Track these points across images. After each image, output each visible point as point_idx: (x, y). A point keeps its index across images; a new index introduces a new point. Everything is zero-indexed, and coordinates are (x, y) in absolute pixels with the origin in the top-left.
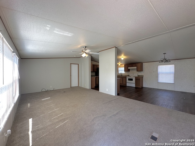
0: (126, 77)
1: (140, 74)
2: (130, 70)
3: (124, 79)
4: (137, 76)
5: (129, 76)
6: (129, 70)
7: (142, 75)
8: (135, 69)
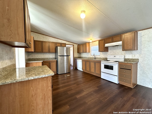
0: (99, 62)
1: (129, 56)
2: (109, 49)
3: (97, 65)
4: (122, 60)
5: (106, 59)
6: (106, 49)
7: (135, 59)
8: (118, 46)
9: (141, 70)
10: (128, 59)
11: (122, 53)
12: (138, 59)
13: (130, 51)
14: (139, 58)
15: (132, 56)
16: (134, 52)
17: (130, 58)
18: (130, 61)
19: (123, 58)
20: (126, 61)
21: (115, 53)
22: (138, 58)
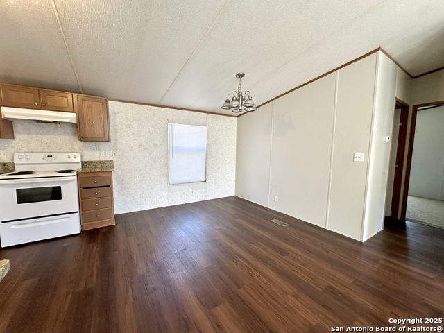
1: (93, 153)
2: (17, 128)
7: (107, 161)
8: (58, 125)
9: (118, 184)
10: (92, 162)
11: (72, 148)
12: (112, 161)
13: (94, 143)
14: (114, 159)
15: (100, 154)
16: (102, 145)
17: (96, 160)
18: (95, 167)
19: (78, 160)
20: (85, 167)
21: (49, 146)
22: (111, 159)
